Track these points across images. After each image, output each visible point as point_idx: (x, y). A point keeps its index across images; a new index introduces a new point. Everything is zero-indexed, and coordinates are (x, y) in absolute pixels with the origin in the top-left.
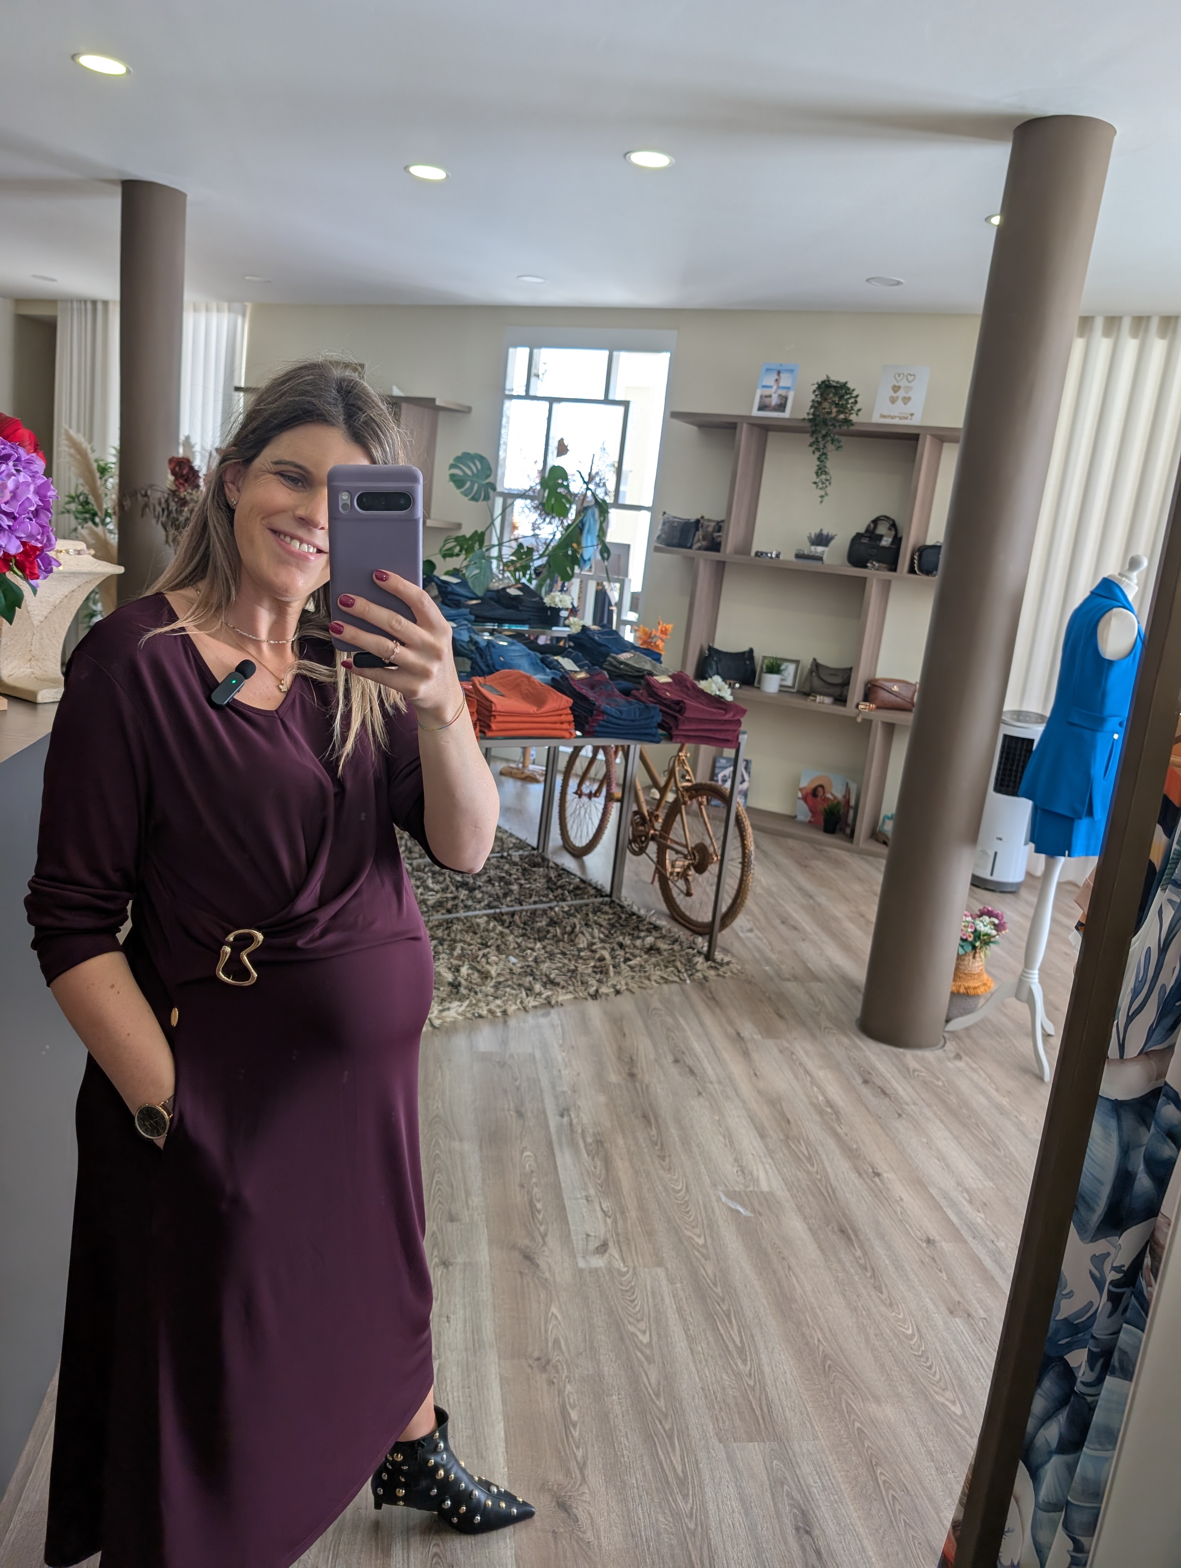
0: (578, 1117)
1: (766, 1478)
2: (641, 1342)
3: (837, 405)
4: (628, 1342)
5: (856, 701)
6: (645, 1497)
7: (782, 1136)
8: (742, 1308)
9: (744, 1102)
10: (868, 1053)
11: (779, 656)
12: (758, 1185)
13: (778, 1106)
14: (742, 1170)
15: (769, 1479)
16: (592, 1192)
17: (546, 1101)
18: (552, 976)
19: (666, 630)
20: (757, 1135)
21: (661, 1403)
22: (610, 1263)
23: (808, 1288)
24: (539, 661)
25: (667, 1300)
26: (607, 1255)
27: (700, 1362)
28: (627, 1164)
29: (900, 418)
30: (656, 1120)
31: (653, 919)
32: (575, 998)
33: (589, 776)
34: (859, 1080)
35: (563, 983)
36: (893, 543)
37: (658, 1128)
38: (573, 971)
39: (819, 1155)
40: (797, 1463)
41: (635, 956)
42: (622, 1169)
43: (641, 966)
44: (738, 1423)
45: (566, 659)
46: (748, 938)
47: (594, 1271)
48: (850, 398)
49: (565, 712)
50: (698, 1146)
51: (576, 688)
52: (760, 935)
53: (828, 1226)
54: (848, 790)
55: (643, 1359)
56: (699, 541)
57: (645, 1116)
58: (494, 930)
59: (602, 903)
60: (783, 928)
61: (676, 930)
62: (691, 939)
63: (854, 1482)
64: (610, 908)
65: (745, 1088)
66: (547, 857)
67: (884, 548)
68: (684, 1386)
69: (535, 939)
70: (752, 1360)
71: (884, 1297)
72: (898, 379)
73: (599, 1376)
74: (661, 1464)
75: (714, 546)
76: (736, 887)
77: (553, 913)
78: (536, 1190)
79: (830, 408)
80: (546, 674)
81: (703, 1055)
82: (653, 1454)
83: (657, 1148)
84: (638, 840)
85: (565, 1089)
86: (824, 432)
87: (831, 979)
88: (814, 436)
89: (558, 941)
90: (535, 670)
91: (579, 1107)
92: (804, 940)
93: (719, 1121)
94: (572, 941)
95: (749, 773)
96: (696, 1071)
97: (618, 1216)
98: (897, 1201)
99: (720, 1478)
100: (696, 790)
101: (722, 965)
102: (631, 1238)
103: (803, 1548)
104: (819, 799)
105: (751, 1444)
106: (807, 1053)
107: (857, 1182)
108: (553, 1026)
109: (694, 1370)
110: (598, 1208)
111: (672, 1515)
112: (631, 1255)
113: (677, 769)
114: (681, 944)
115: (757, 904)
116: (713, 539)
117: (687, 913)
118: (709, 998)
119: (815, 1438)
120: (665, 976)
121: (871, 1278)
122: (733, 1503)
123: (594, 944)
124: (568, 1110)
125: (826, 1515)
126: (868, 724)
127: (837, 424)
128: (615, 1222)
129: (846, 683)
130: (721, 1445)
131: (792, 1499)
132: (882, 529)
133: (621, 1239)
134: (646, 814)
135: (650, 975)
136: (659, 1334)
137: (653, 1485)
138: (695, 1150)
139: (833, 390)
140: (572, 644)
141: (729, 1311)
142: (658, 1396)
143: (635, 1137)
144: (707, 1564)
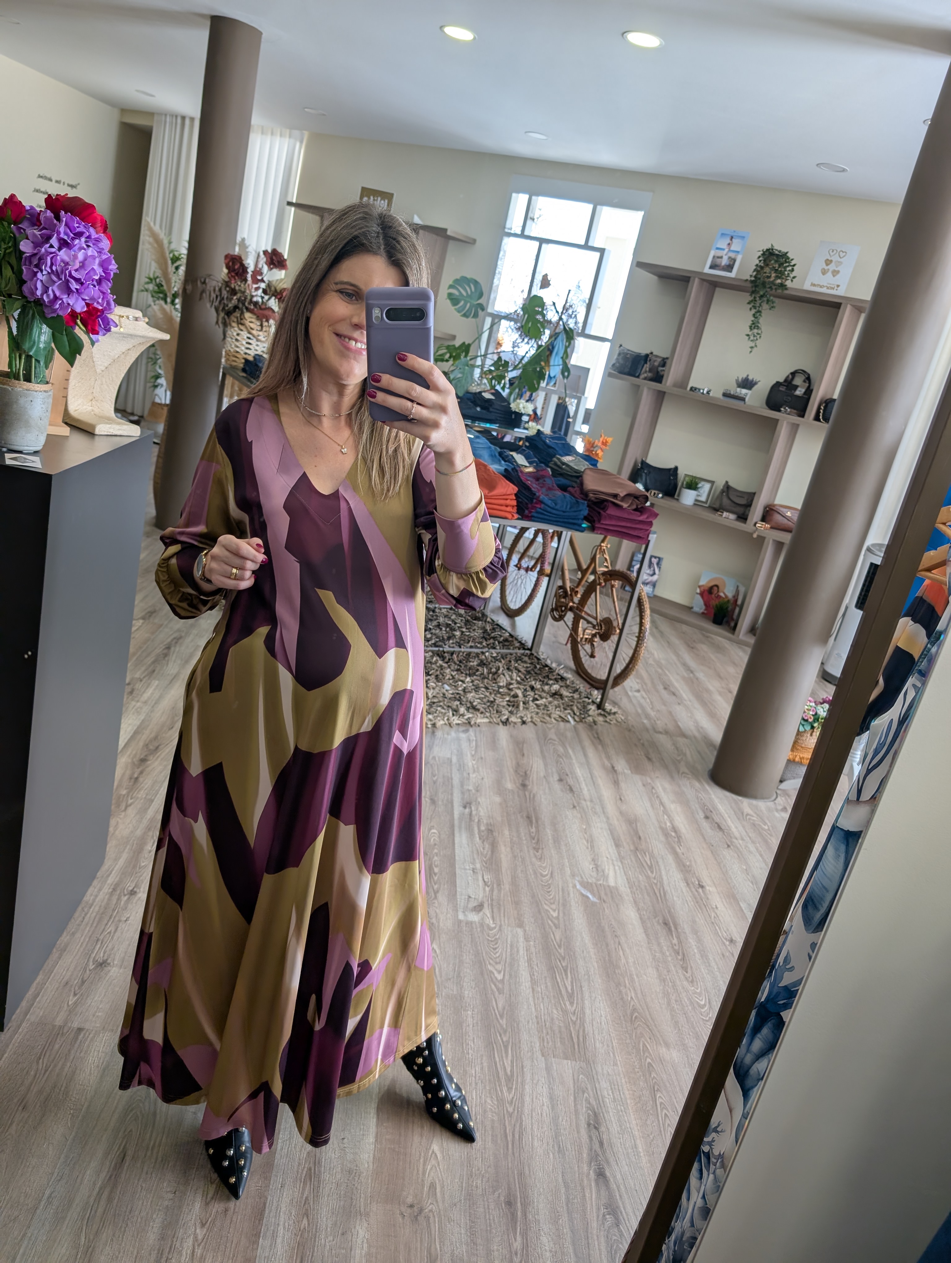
0: (477, 809)
1: (572, 1086)
2: (496, 979)
3: (776, 271)
4: (486, 976)
5: (754, 520)
6: (480, 1084)
7: (632, 848)
8: (577, 967)
9: (608, 818)
10: (713, 796)
11: (698, 476)
12: (607, 880)
13: (634, 825)
14: (597, 867)
15: (574, 1087)
16: (478, 866)
17: (455, 794)
18: (475, 704)
19: (607, 442)
20: (613, 844)
21: (504, 1022)
22: (482, 919)
23: (631, 960)
24: (497, 454)
25: (521, 952)
26: (481, 913)
27: (538, 999)
28: (508, 849)
29: (828, 288)
30: (537, 822)
31: (562, 672)
32: (490, 722)
33: (528, 553)
34: (701, 815)
35: (482, 709)
36: (805, 393)
37: (537, 828)
38: (492, 702)
39: (659, 866)
40: (598, 1079)
41: (542, 698)
42: (504, 852)
43: (545, 706)
44: (559, 1044)
45: (520, 455)
46: (635, 697)
47: (469, 924)
48: (788, 266)
49: (510, 497)
50: (566, 845)
51: (522, 479)
52: (645, 696)
53: (655, 918)
54: (737, 592)
55: (495, 990)
56: (646, 372)
57: (529, 817)
58: (436, 662)
59: (523, 654)
60: (664, 693)
61: (578, 682)
62: (588, 691)
63: (638, 1100)
64: (529, 659)
65: (610, 808)
66: (486, 613)
67: (797, 396)
68: (523, 1013)
69: (466, 674)
70: (577, 1003)
71: (688, 975)
72: (832, 254)
73: (460, 996)
74: (495, 1064)
75: (658, 378)
76: (630, 655)
77: (483, 657)
78: (436, 858)
79: (770, 273)
80: (501, 465)
81: (582, 779)
82: (490, 1056)
83: (534, 841)
84: (559, 609)
85: (471, 788)
86: (762, 293)
87: (695, 737)
88: (753, 296)
89: (484, 678)
90: (493, 461)
91: (479, 803)
92: (679, 704)
93: (585, 829)
94: (495, 679)
95: (660, 568)
96: (574, 790)
97: (495, 886)
98: (713, 908)
99: (538, 1080)
100: (612, 575)
101: (609, 714)
102: (502, 903)
103: (590, 1138)
104: (713, 596)
105: (565, 1061)
106: (664, 790)
107: (684, 890)
108: (469, 740)
109: (532, 1003)
110: (480, 878)
111: (497, 1100)
112: (500, 916)
113: (598, 556)
114: (580, 694)
115: (647, 671)
116: (658, 372)
117: (589, 671)
118: (594, 737)
119: (615, 1064)
120: (563, 716)
121: (681, 960)
122: (544, 1099)
123: (512, 684)
124: (470, 804)
125: (613, 1119)
126: (761, 540)
127: (774, 287)
128: (492, 890)
129: (749, 505)
130: (543, 1058)
131: (589, 1103)
132: (798, 381)
133: (495, 904)
134: (568, 589)
135: (551, 713)
136: (510, 975)
137: (487, 1078)
138: (563, 848)
139: (775, 258)
140: (527, 444)
141: (567, 967)
142: (502, 1017)
143: (518, 831)
144: (517, 1136)
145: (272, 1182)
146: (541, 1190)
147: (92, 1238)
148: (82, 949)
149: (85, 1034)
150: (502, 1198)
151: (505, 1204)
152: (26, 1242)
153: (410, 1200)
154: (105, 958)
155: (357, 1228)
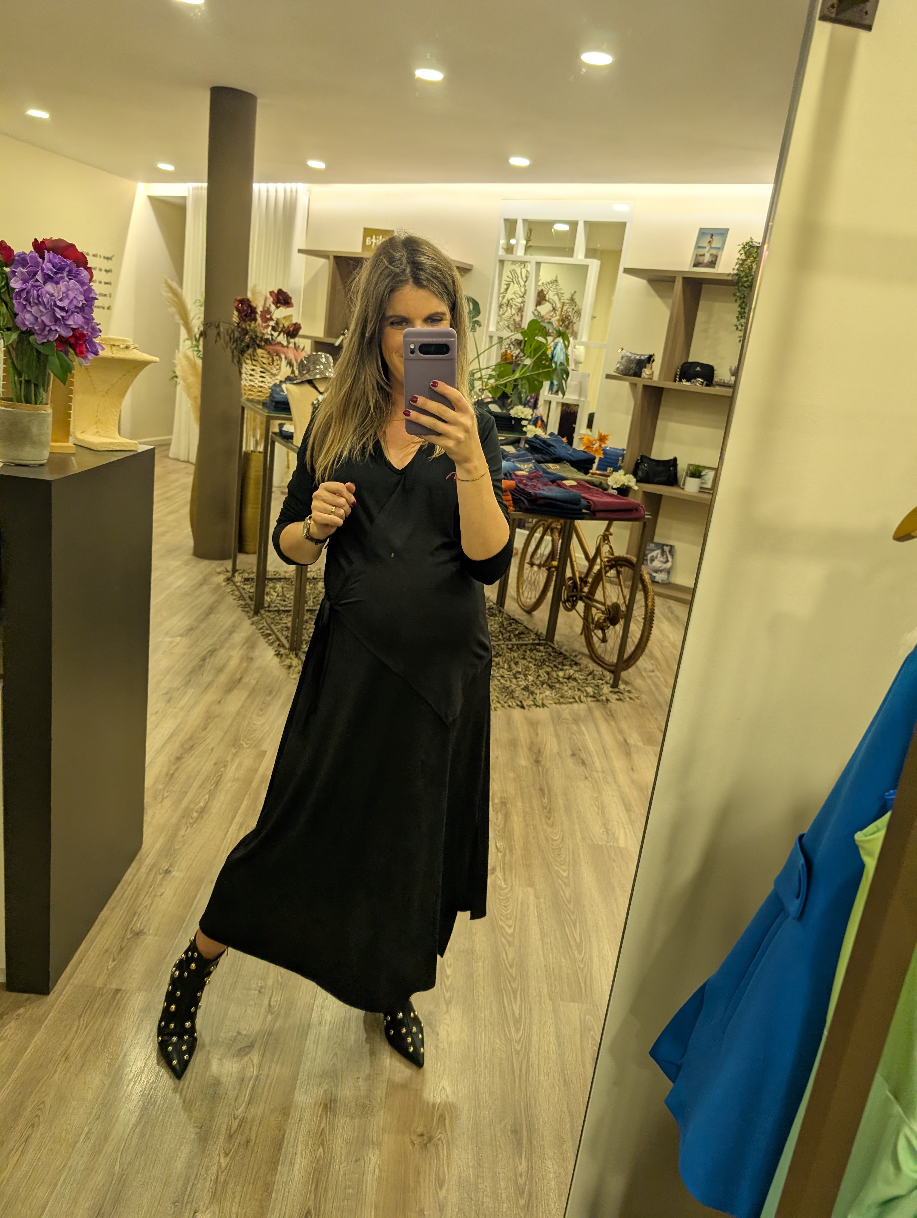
1: (578, 1025)
2: (507, 933)
3: (757, 262)
4: (497, 931)
6: (488, 1026)
8: (586, 919)
9: (619, 787)
11: (701, 464)
12: (617, 842)
13: (645, 791)
14: (607, 831)
15: (581, 1026)
20: (624, 809)
21: (513, 971)
22: (495, 881)
25: (531, 909)
27: (547, 949)
28: (521, 819)
30: (549, 793)
31: (576, 658)
33: (538, 551)
37: (549, 798)
42: (517, 821)
43: (560, 689)
44: (566, 989)
46: (648, 676)
50: (577, 812)
52: (659, 675)
55: (505, 942)
57: (541, 790)
59: (538, 644)
61: (592, 666)
62: (601, 673)
64: (545, 648)
65: (622, 778)
66: (503, 610)
68: (532, 962)
70: (585, 952)
73: (472, 950)
74: (504, 1007)
76: (639, 636)
79: (752, 265)
81: (594, 753)
82: (500, 1001)
83: (546, 811)
84: (571, 599)
86: (745, 285)
88: (738, 288)
93: (597, 797)
96: (586, 763)
97: (507, 851)
99: (546, 1021)
100: (616, 562)
101: (623, 692)
102: (513, 866)
105: (573, 1004)
109: (541, 954)
111: (506, 1039)
112: (511, 877)
114: (594, 676)
115: (662, 653)
117: (602, 655)
118: (608, 715)
120: (576, 697)
122: (551, 1038)
128: (504, 856)
130: (551, 1002)
131: (595, 1040)
133: (506, 867)
134: (578, 580)
136: (520, 929)
137: (496, 1020)
138: (574, 815)
139: (752, 251)
141: (576, 920)
142: (511, 967)
143: (530, 803)
144: (524, 1072)
145: (291, 1116)
146: (547, 1119)
147: (125, 1167)
148: (120, 922)
149: (122, 995)
150: (509, 1127)
151: (512, 1132)
152: (66, 1171)
153: (420, 1130)
154: (142, 928)
155: (370, 1155)
